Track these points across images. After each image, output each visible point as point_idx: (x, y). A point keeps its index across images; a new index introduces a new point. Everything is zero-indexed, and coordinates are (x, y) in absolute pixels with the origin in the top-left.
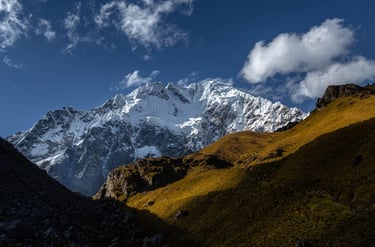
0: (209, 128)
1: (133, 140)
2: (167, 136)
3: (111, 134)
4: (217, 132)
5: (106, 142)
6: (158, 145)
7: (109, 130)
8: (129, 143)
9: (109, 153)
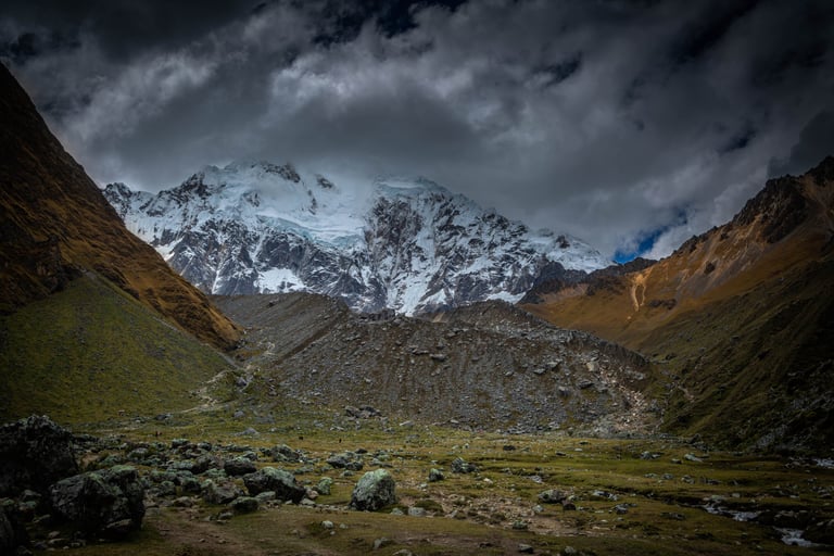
0: (376, 240)
1: (253, 256)
2: (308, 252)
3: (216, 245)
4: (390, 249)
5: (211, 259)
6: (295, 267)
7: (213, 237)
8: (250, 263)
9: (218, 279)
